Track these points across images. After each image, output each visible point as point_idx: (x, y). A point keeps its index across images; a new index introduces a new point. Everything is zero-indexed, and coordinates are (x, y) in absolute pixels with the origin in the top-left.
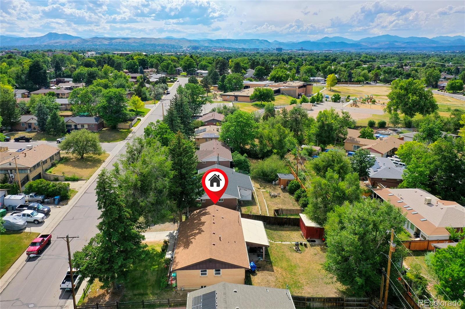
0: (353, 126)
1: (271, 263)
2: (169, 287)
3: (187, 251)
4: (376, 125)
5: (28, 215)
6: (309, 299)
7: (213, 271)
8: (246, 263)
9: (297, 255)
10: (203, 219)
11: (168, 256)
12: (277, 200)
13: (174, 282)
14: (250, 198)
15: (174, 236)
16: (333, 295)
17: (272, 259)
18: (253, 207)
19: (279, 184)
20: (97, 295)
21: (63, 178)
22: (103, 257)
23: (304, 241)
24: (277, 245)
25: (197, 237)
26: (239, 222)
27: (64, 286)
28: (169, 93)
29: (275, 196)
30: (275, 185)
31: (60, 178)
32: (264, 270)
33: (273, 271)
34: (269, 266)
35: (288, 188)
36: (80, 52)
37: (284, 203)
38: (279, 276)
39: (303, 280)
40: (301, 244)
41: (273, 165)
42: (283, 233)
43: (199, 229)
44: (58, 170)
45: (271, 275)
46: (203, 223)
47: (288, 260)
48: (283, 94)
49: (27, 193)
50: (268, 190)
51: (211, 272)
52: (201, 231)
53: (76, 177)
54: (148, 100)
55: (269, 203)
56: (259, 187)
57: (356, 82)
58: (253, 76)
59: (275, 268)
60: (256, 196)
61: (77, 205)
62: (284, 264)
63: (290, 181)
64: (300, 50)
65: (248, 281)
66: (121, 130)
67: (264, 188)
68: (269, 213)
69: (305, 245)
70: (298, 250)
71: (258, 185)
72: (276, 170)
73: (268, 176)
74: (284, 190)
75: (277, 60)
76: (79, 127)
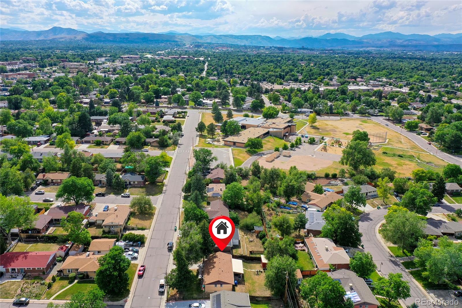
0: (313, 177)
1: (244, 281)
2: (202, 291)
3: (208, 276)
4: (330, 176)
5: (131, 255)
6: (257, 297)
7: (220, 285)
8: (233, 282)
9: (257, 277)
10: (215, 260)
11: (200, 277)
12: (252, 244)
13: (203, 289)
14: (238, 244)
15: (201, 267)
16: (268, 296)
17: (245, 279)
18: (239, 249)
19: (255, 232)
20: (173, 294)
21: (136, 228)
22: (178, 280)
23: (262, 270)
24: (248, 272)
25: (213, 270)
26: (231, 261)
27: (160, 290)
28: (183, 136)
29: (251, 241)
30: (253, 233)
31: (135, 228)
32: (241, 284)
33: (245, 285)
35: (259, 235)
36: (90, 57)
37: (256, 246)
38: (247, 287)
39: (257, 289)
40: (260, 271)
41: (252, 221)
42: (252, 265)
43: (213, 266)
44: (132, 223)
45: (244, 287)
46: (215, 263)
47: (252, 279)
48: (271, 135)
49: (124, 240)
50: (249, 236)
51: (218, 286)
52: (214, 267)
53: (144, 227)
54: (169, 146)
55: (248, 245)
56: (244, 235)
57: (336, 114)
58: (250, 108)
59: (246, 283)
60: (241, 242)
61: (150, 247)
62: (250, 281)
63: (261, 231)
64: (300, 49)
65: (233, 290)
66: (158, 184)
67: (246, 235)
68: (247, 254)
69: (262, 272)
70: (258, 274)
71: (243, 233)
72: (254, 224)
73: (249, 227)
74: (257, 237)
75: (274, 76)
76: (132, 183)
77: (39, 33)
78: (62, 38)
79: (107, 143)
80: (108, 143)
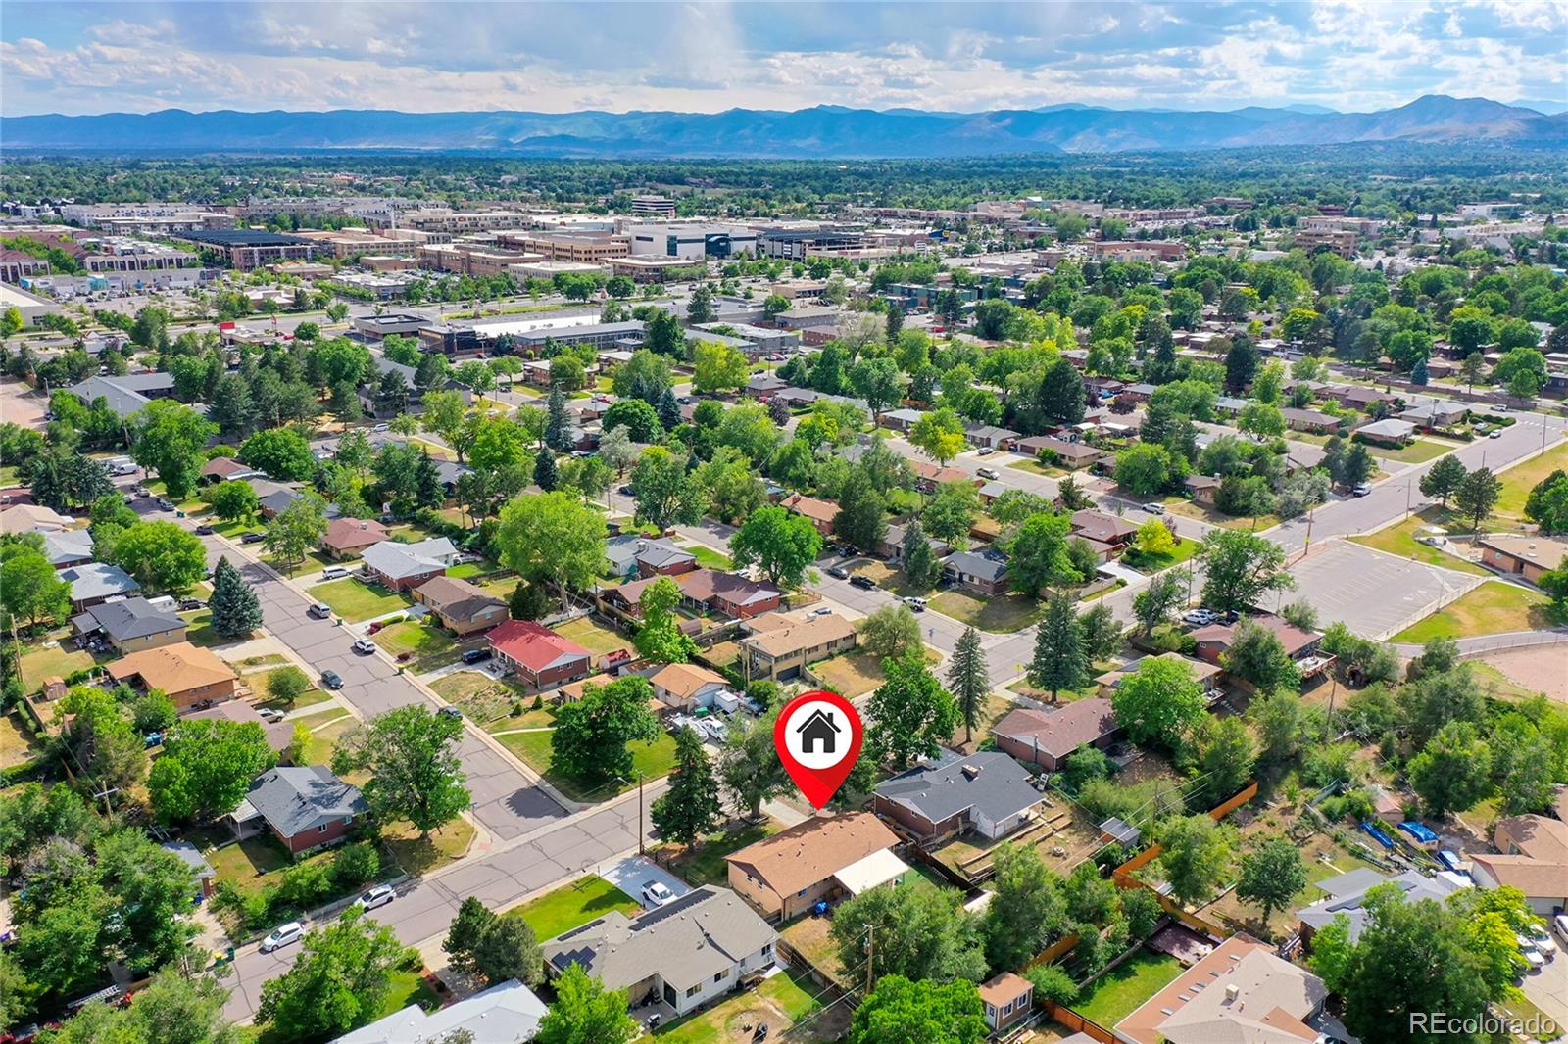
29: (1057, 854)
50: (1073, 839)
56: (1061, 826)
60: (1014, 837)
67: (1071, 834)
71: (1065, 822)
72: (1122, 810)
73: (1102, 815)
76: (966, 578)
77: (1368, 120)
78: (1434, 134)
79: (1071, 463)
80: (1076, 464)
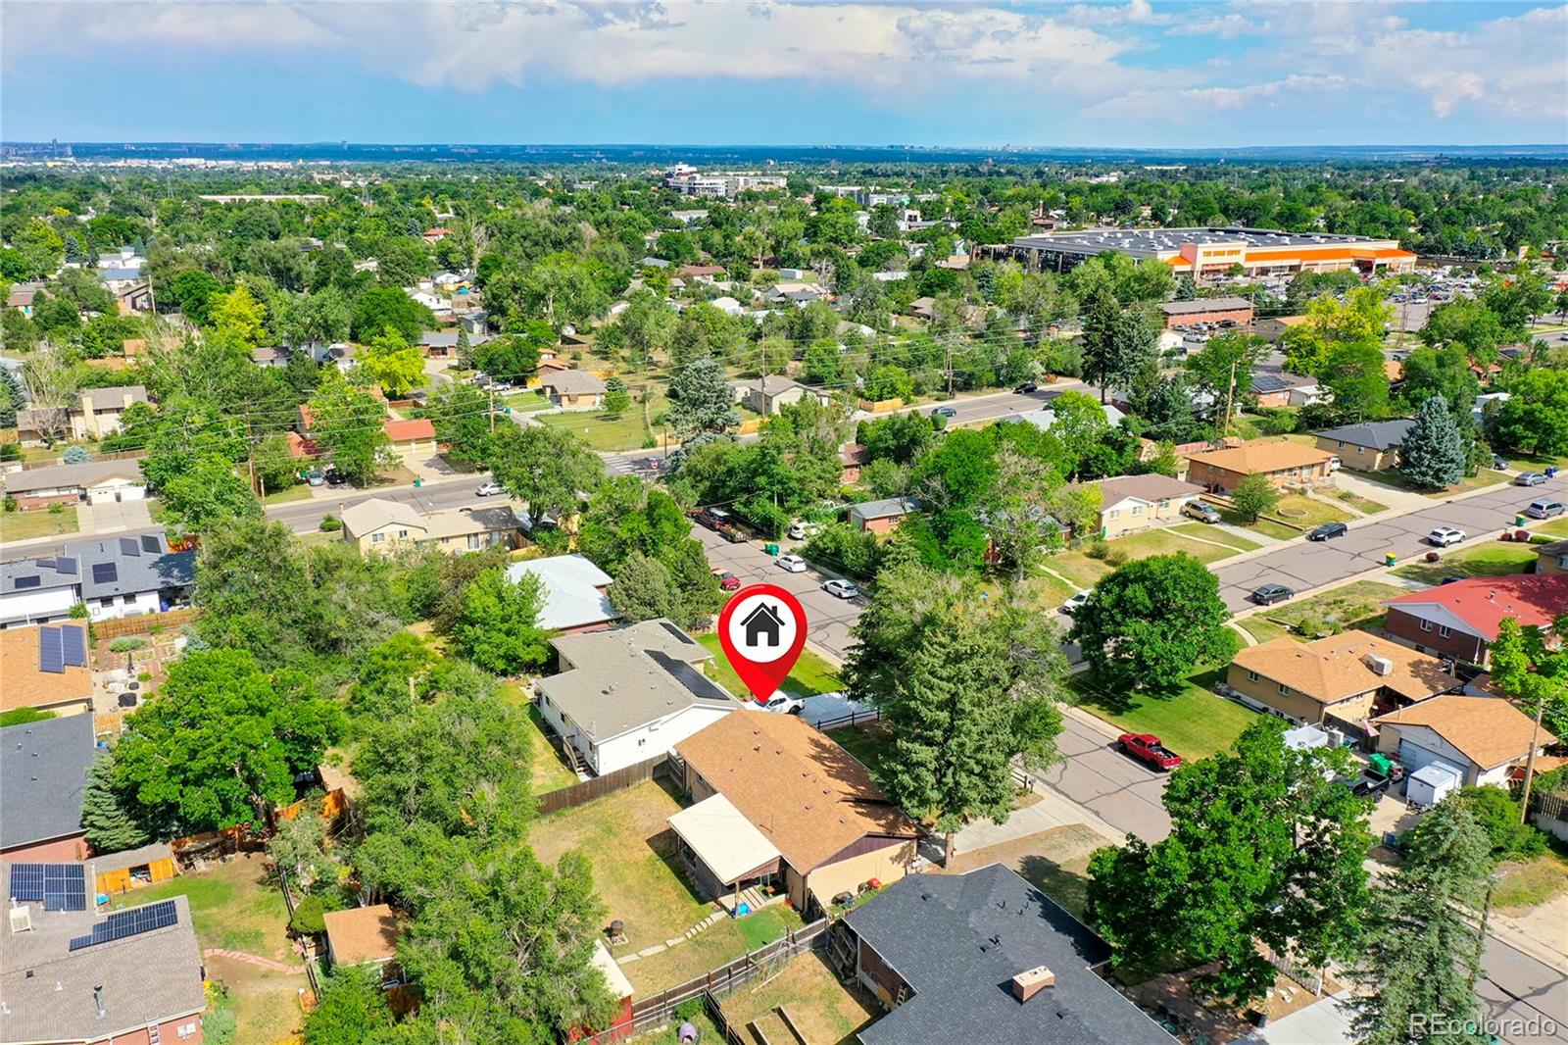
33: (648, 841)
34: (662, 845)
45: (648, 829)
